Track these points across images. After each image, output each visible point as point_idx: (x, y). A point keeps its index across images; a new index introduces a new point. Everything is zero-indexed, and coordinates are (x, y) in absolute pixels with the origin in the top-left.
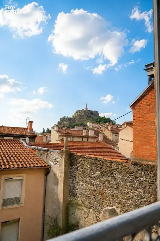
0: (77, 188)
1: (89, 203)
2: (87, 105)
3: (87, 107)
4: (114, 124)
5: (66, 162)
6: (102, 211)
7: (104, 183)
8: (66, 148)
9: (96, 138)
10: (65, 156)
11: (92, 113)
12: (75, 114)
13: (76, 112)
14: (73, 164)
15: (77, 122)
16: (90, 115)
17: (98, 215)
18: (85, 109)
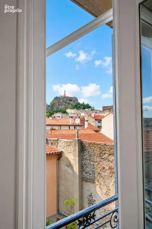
0: (89, 167)
1: (100, 177)
2: (65, 91)
3: (65, 93)
4: (93, 110)
5: (79, 148)
6: (111, 182)
7: (112, 162)
8: (78, 137)
9: (82, 126)
10: (78, 144)
11: (70, 99)
12: (53, 101)
13: (54, 99)
14: (84, 150)
15: (55, 109)
16: (69, 101)
17: (108, 186)
18: (63, 96)
